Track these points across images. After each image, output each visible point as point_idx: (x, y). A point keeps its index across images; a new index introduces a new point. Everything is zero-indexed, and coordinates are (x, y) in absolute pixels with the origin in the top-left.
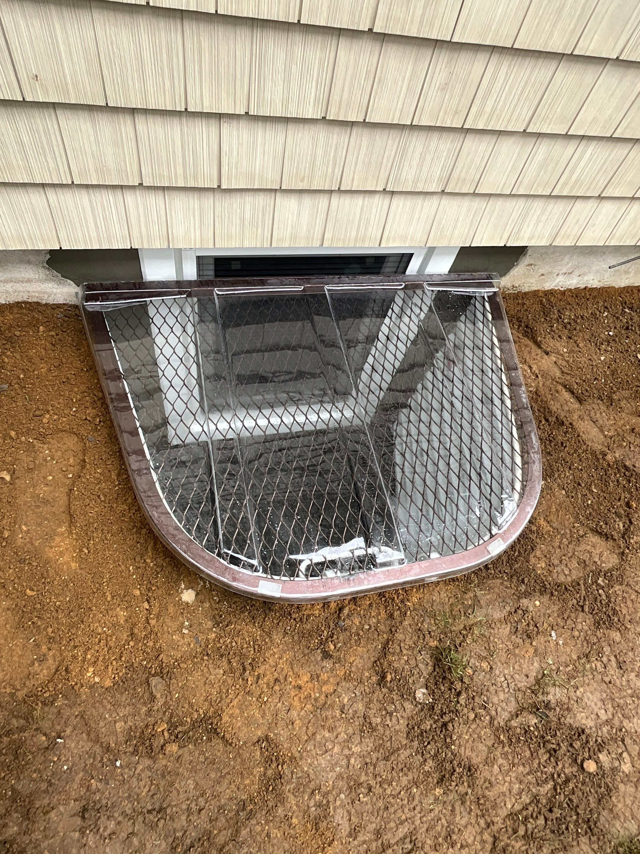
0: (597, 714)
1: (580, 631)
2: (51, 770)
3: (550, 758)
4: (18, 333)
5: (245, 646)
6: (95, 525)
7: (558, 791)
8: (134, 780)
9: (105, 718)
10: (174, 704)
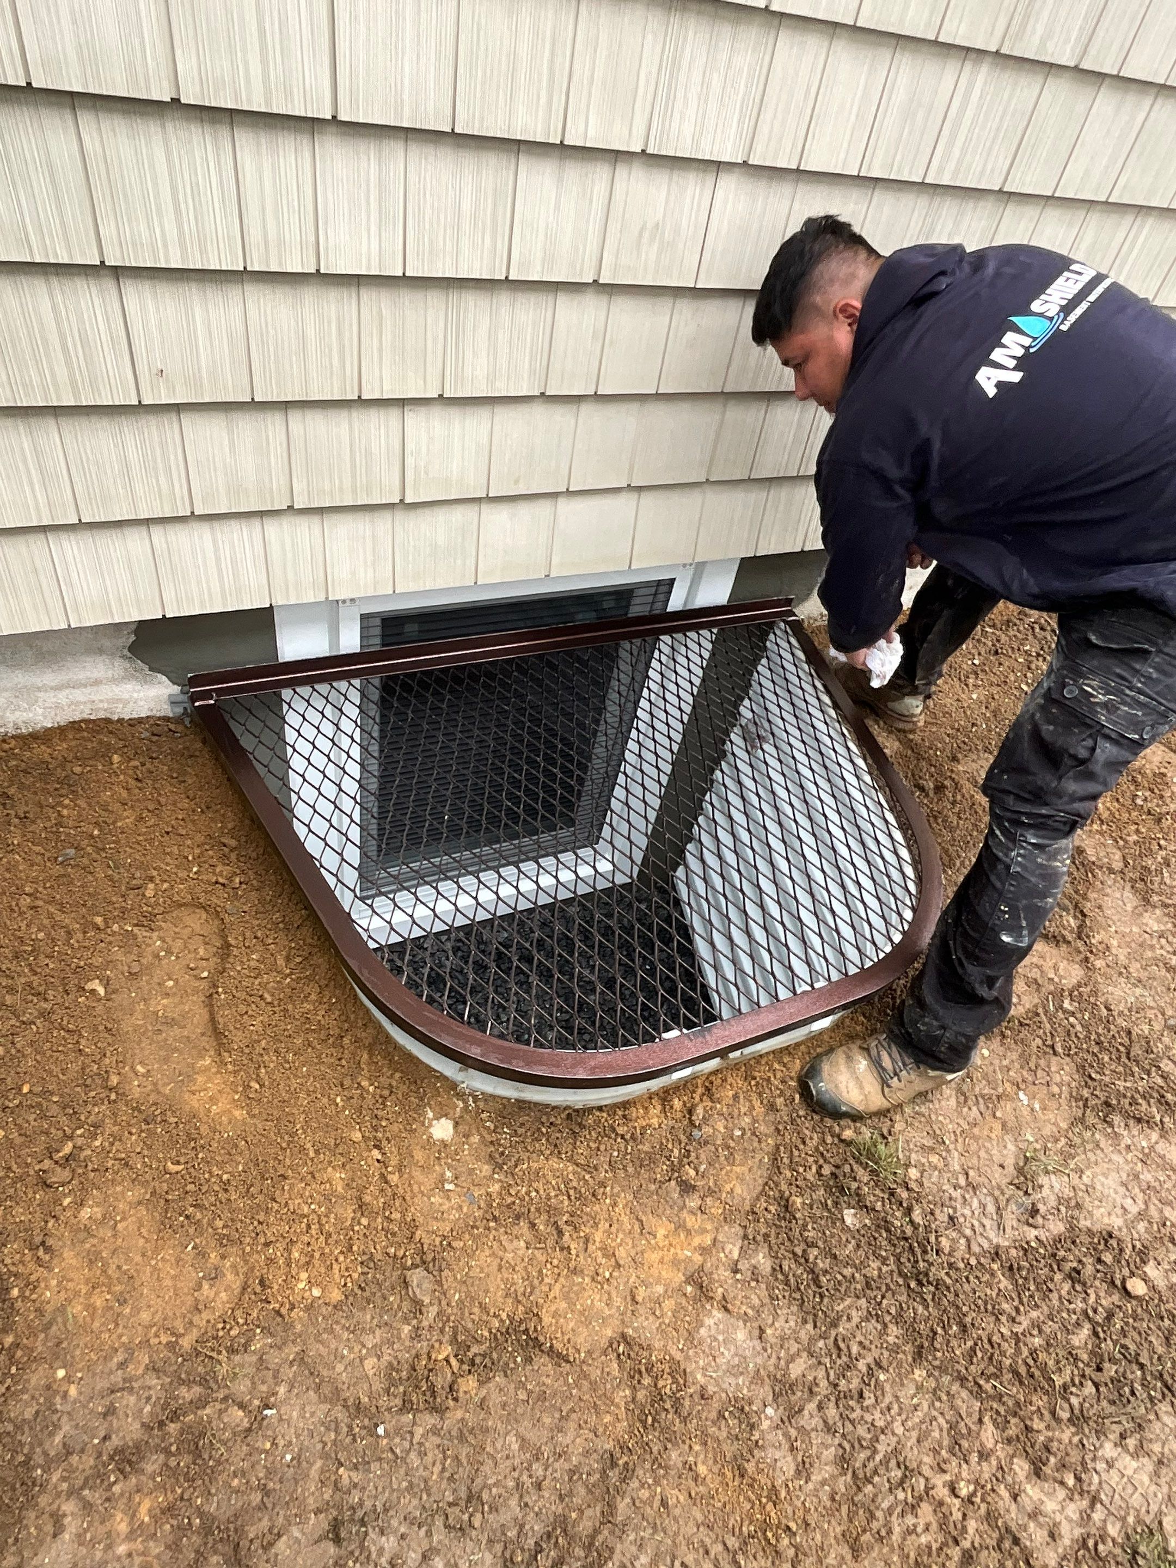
0: (1123, 1207)
1: (1060, 1085)
2: (265, 1467)
3: (1073, 1287)
4: (78, 770)
5: (553, 1194)
6: (263, 1043)
7: (1102, 1335)
8: (413, 1455)
9: (343, 1357)
10: (455, 1311)
